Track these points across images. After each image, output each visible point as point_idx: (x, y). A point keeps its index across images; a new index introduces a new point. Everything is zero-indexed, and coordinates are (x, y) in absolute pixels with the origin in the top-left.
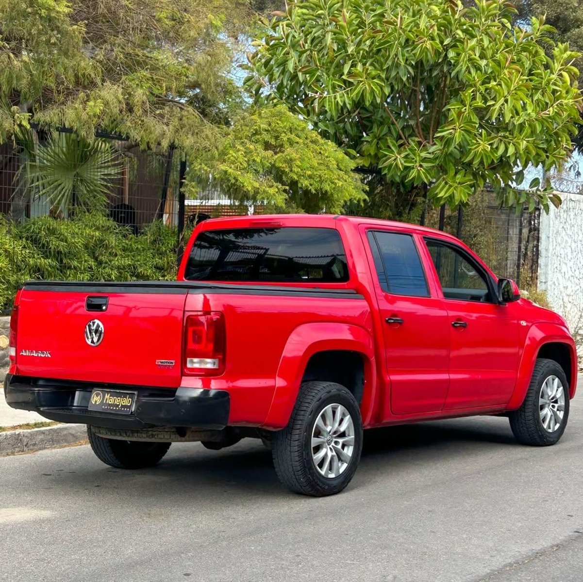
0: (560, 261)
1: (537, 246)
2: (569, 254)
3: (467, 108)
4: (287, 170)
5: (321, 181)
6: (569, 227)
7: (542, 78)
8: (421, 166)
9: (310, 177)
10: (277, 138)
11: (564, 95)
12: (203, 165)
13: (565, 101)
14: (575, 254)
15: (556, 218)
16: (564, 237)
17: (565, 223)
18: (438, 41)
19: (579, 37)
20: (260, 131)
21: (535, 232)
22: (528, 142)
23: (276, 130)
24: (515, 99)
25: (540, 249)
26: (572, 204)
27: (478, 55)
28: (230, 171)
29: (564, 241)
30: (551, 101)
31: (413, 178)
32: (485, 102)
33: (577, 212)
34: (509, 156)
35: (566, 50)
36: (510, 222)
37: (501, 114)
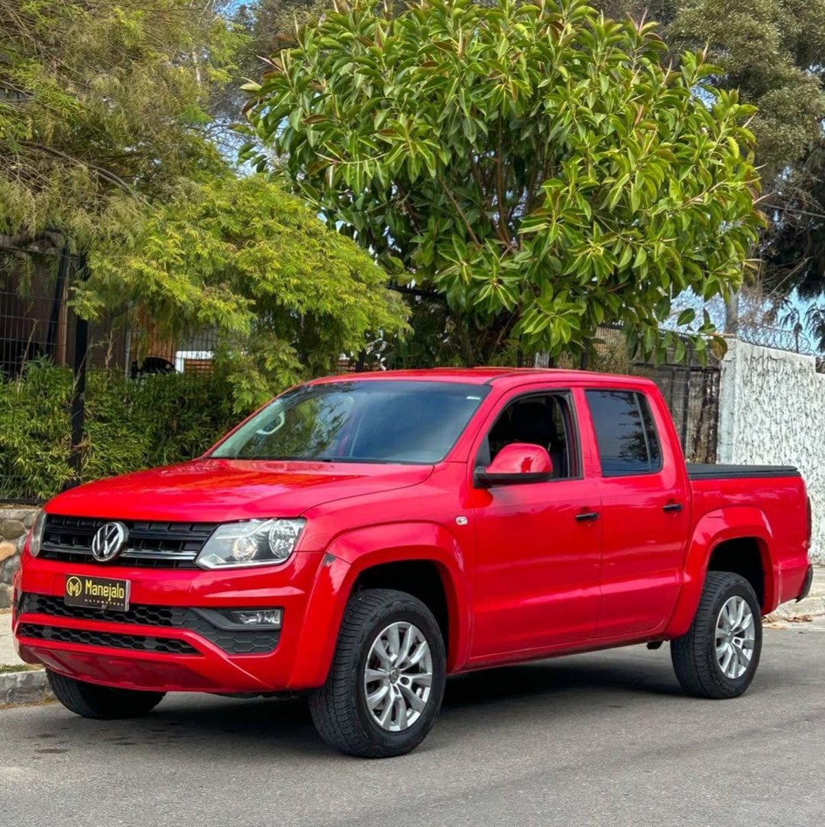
0: (751, 451)
1: (715, 427)
2: (767, 441)
3: (570, 188)
4: (256, 276)
5: (319, 297)
6: (766, 400)
7: (695, 147)
8: (500, 282)
9: (298, 288)
10: (246, 223)
11: (730, 175)
12: (106, 262)
13: (731, 184)
14: (776, 442)
15: (746, 384)
16: (758, 414)
17: (760, 393)
18: (527, 81)
19: (779, 103)
20: (213, 210)
21: (711, 404)
22: (668, 244)
23: (244, 211)
24: (646, 176)
25: (719, 431)
26: (771, 365)
27: (591, 105)
28: (147, 270)
29: (759, 420)
30: (707, 183)
31: (485, 299)
32: (601, 180)
33: (780, 378)
34: (638, 267)
35: (732, 102)
36: (675, 389)
37: (625, 200)
